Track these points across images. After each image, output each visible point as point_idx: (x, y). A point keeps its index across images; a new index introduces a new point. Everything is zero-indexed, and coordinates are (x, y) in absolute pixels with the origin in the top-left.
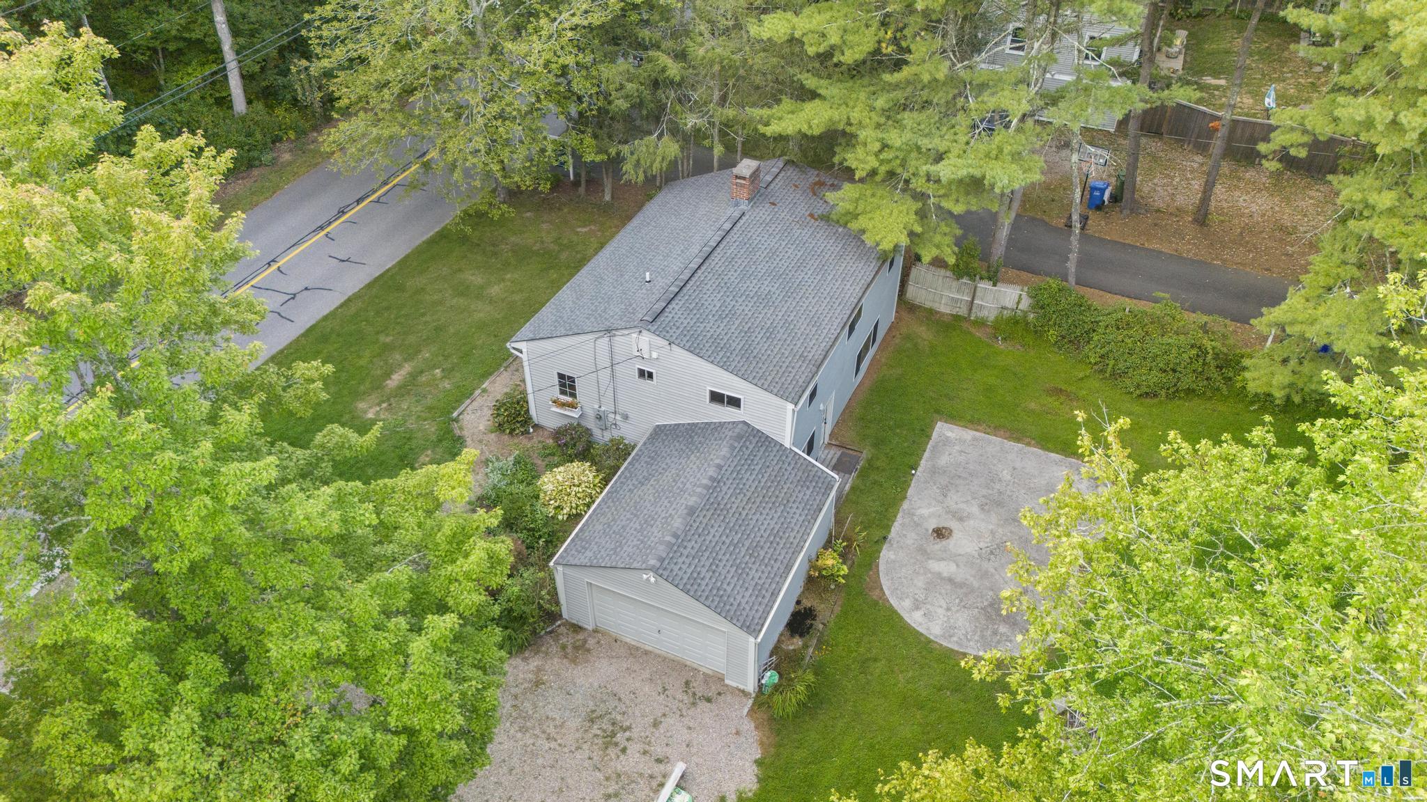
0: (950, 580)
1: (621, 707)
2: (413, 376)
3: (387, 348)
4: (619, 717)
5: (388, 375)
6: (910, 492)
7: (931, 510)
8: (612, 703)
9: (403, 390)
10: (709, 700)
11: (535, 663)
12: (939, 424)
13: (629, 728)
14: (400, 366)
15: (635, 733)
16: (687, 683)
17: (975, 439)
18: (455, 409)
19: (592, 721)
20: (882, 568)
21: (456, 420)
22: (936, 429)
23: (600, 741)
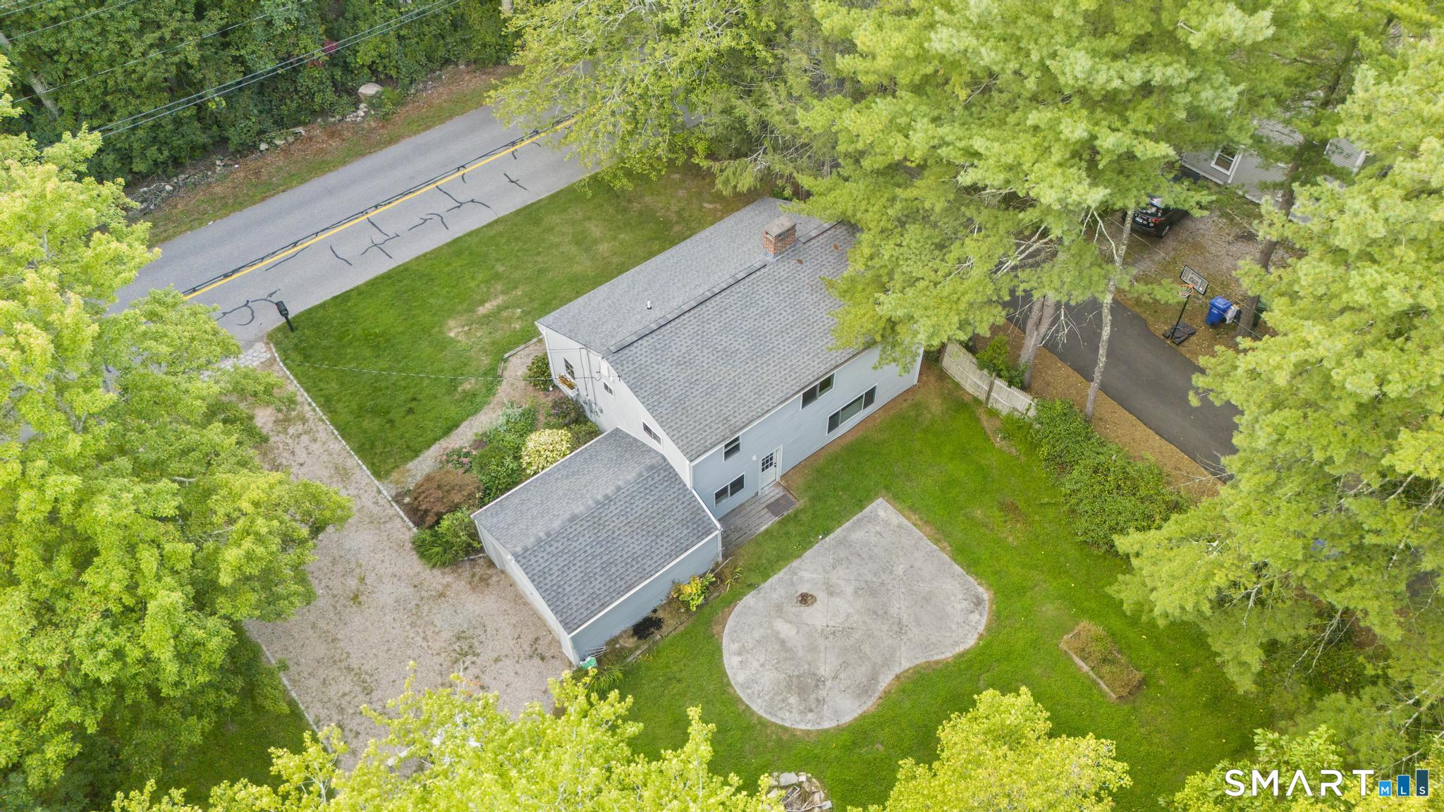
0: (783, 642)
1: (483, 638)
2: (500, 309)
3: (497, 277)
4: (476, 644)
5: (482, 302)
6: (809, 553)
7: (814, 576)
8: (479, 632)
9: (486, 320)
10: (543, 659)
11: (449, 579)
12: (880, 500)
13: (478, 655)
14: (496, 297)
15: (478, 661)
16: (537, 639)
17: (900, 526)
18: (510, 349)
19: (458, 639)
20: (737, 609)
21: (506, 360)
22: (874, 504)
23: (454, 655)
